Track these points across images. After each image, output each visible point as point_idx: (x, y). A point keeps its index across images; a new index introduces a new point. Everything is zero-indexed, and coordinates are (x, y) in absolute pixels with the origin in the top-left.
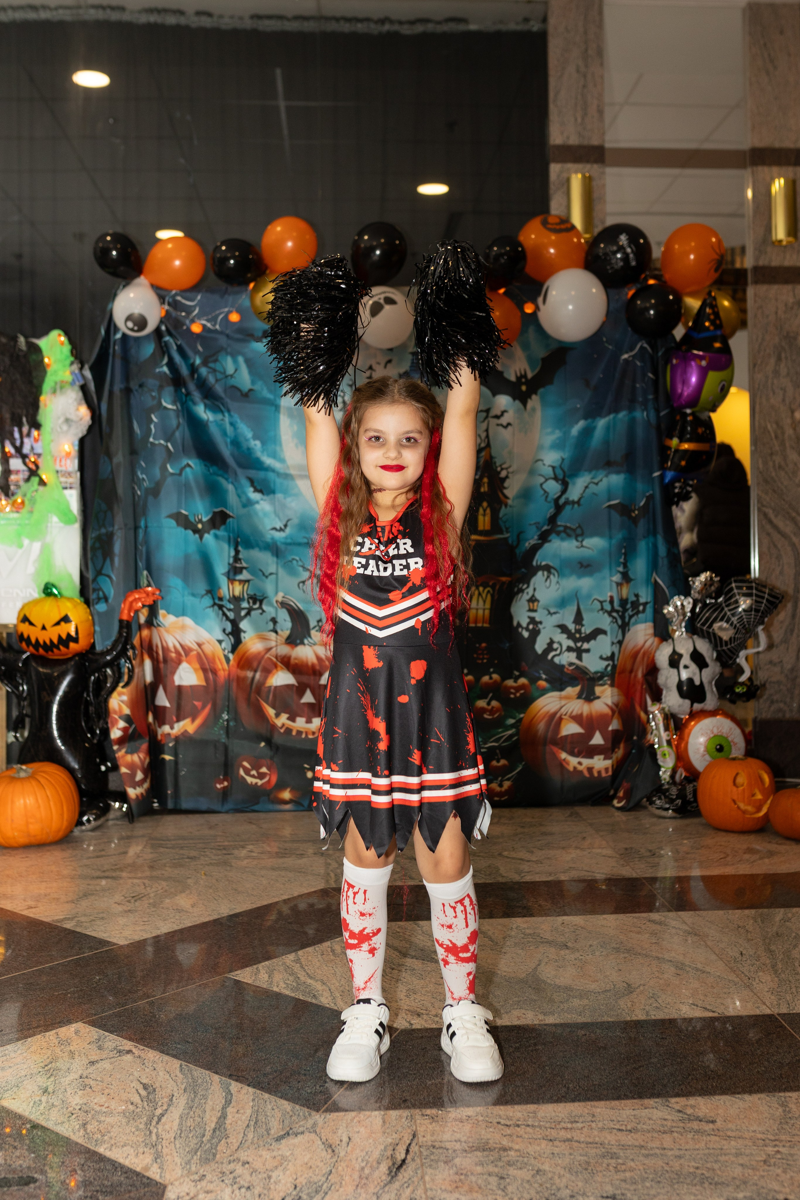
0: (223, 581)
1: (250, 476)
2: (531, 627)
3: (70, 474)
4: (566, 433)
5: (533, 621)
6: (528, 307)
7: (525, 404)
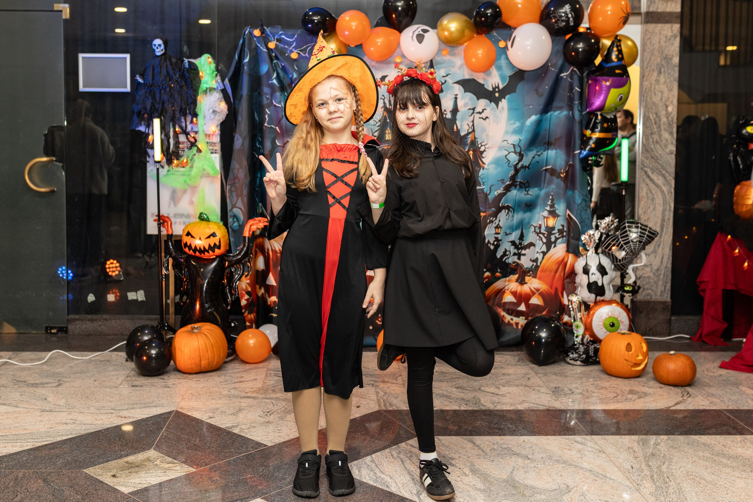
2: (496, 243)
3: (215, 144)
4: (523, 124)
5: (497, 239)
6: (502, 44)
7: (497, 105)
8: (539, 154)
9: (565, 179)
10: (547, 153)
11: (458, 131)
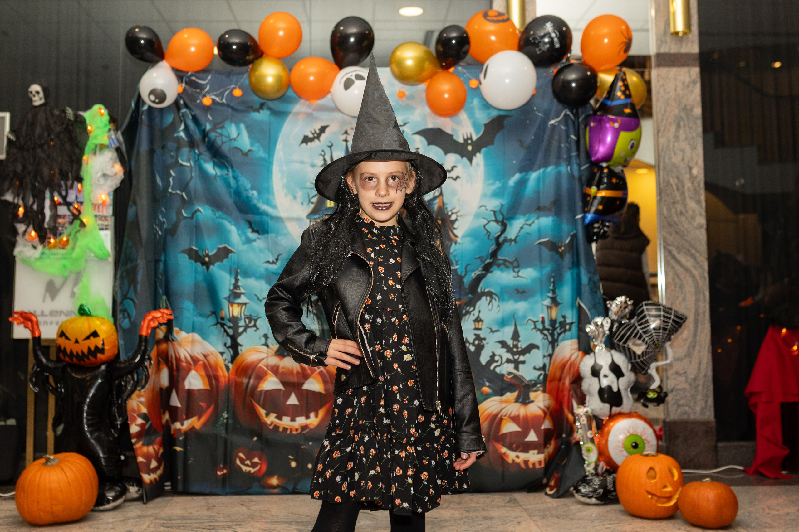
0: (225, 303)
1: (249, 219)
2: (476, 342)
3: (105, 217)
4: (505, 184)
5: (478, 337)
6: (473, 83)
7: (471, 160)
8: (528, 222)
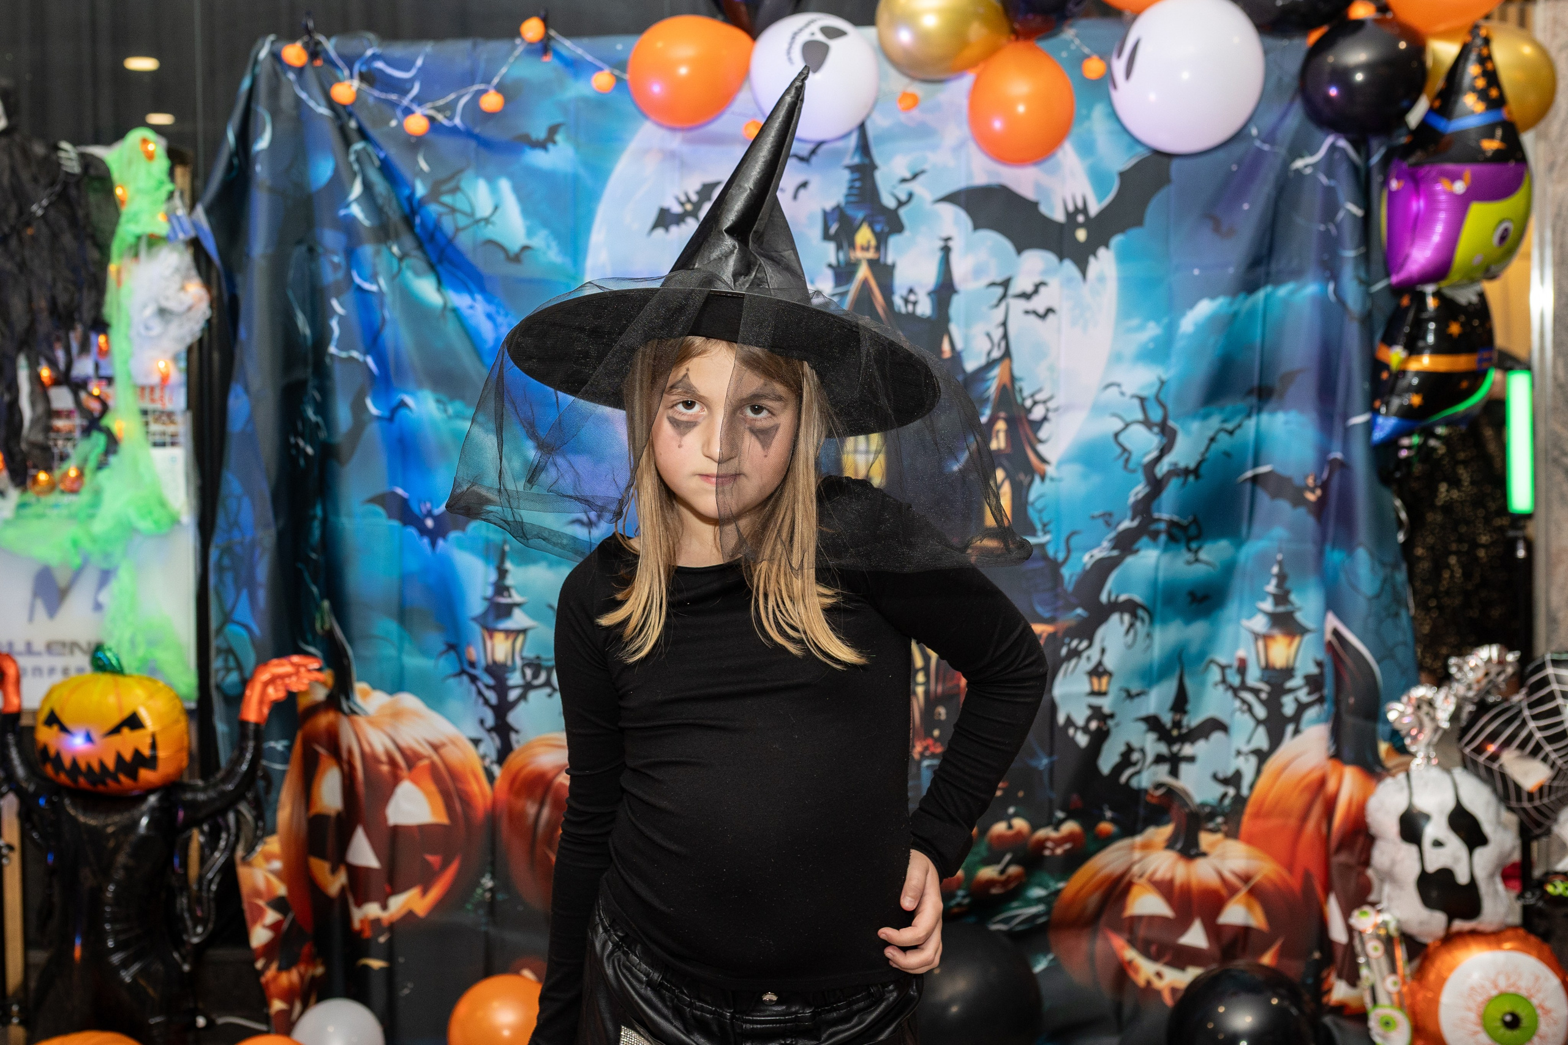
0: (475, 632)
2: (1093, 726)
3: (171, 416)
4: (1171, 330)
5: (1097, 713)
6: (1094, 68)
7: (1083, 267)
8: (1230, 426)
9: (1320, 509)
10: (1258, 425)
11: (957, 357)
